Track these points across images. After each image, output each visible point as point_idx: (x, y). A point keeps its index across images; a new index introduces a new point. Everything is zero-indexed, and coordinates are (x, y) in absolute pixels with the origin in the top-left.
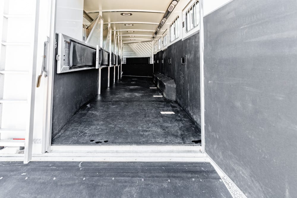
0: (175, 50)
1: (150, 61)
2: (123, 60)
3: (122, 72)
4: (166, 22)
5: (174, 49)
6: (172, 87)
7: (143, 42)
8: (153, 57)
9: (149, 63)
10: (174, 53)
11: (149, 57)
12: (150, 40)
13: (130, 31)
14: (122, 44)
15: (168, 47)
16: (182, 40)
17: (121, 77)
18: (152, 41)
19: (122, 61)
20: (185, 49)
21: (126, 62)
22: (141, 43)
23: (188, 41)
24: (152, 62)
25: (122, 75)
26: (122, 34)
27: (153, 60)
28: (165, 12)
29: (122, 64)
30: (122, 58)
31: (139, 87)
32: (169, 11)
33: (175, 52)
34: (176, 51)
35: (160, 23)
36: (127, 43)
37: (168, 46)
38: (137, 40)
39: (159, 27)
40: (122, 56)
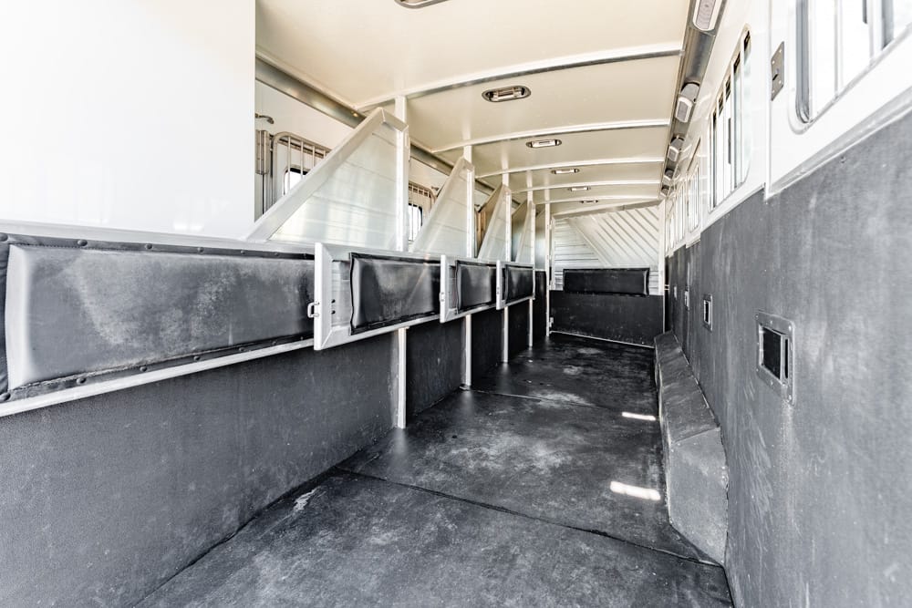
0: (729, 261)
1: (651, 285)
2: (554, 277)
3: (552, 319)
4: (699, 103)
5: (725, 249)
6: (705, 479)
7: (623, 208)
8: (662, 268)
9: (648, 291)
10: (725, 274)
11: (648, 269)
12: (655, 197)
13: (563, 169)
14: (551, 219)
15: (702, 234)
16: (768, 195)
17: (548, 335)
18: (657, 203)
19: (550, 279)
20: (784, 266)
21: (561, 283)
22: (614, 214)
23: (813, 202)
24: (658, 287)
25: (550, 329)
26: (551, 184)
27: (662, 278)
28: (679, 46)
29: (551, 292)
30: (550, 268)
31: (582, 402)
32: (702, 28)
33: (728, 268)
34: (733, 265)
35: (674, 120)
36: (565, 215)
37: (702, 229)
38: (605, 201)
39: (674, 138)
40: (550, 261)
